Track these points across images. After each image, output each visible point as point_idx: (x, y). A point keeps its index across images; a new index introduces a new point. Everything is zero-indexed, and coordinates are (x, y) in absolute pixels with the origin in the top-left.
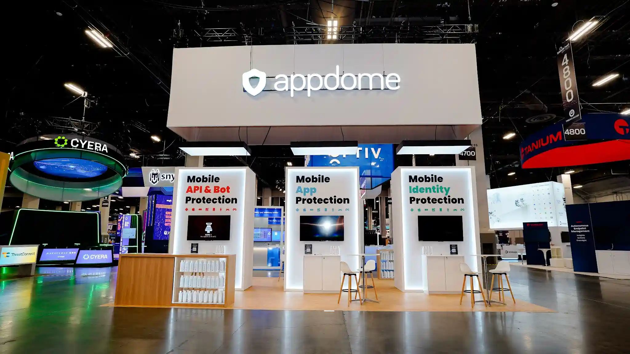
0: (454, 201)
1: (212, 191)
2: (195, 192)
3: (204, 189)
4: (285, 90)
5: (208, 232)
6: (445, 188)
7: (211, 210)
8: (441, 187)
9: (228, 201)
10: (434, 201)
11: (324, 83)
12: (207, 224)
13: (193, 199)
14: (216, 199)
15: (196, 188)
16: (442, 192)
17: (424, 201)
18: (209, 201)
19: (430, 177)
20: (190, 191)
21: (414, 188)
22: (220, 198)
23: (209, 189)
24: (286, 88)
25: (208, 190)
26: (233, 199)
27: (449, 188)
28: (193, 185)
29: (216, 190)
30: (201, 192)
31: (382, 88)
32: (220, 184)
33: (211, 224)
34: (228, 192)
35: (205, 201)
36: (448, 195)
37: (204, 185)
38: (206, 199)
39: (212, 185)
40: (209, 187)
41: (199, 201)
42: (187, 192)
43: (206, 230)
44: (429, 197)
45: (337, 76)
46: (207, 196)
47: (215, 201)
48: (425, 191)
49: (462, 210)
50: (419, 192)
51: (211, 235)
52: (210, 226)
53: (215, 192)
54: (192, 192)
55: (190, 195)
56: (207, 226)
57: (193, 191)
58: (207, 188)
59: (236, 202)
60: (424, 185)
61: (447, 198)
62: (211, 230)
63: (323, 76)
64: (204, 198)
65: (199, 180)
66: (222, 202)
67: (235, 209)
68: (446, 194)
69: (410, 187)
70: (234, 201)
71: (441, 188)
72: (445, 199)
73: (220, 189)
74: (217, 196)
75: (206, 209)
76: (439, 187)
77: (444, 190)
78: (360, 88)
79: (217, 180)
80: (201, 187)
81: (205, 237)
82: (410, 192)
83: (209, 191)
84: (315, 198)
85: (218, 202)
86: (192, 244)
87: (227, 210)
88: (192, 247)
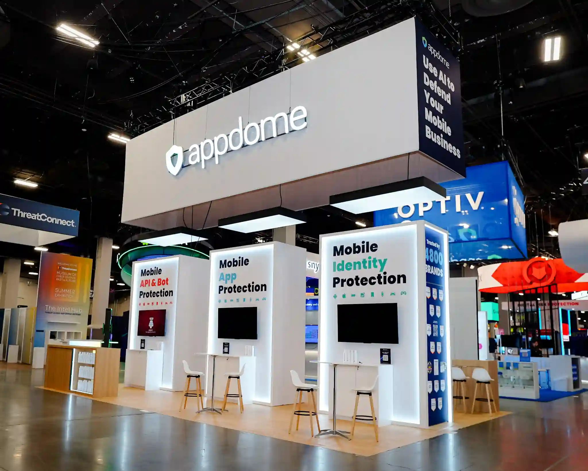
0: (392, 280)
2: (145, 286)
4: (197, 162)
5: (151, 328)
6: (380, 261)
7: (155, 304)
8: (375, 259)
9: (167, 294)
10: (364, 281)
11: (228, 144)
13: (144, 293)
15: (147, 282)
16: (376, 267)
17: (350, 282)
19: (361, 245)
20: (142, 286)
21: (339, 265)
22: (161, 292)
23: (155, 282)
24: (198, 160)
25: (153, 283)
26: (170, 292)
27: (385, 260)
28: (144, 279)
30: (149, 286)
31: (287, 131)
32: (162, 277)
33: (152, 319)
34: (167, 284)
35: (152, 295)
36: (384, 271)
37: (151, 278)
38: (152, 293)
39: (156, 278)
41: (148, 295)
42: (140, 287)
43: (149, 326)
44: (358, 276)
45: (240, 131)
46: (153, 289)
47: (158, 294)
48: (353, 267)
49: (404, 293)
50: (345, 269)
51: (152, 331)
52: (152, 321)
53: (158, 285)
55: (142, 289)
56: (150, 321)
59: (172, 295)
60: (353, 258)
61: (382, 275)
62: (153, 326)
63: (228, 135)
65: (148, 273)
66: (163, 296)
67: (171, 303)
68: (381, 271)
69: (334, 263)
71: (375, 260)
72: (379, 277)
73: (161, 282)
74: (159, 289)
75: (152, 303)
76: (372, 260)
77: (378, 264)
78: (263, 139)
79: (160, 271)
80: (150, 281)
81: (148, 332)
82: (334, 270)
83: (155, 284)
84: (235, 285)
85: (160, 296)
86: (141, 340)
87: (166, 303)
88: (141, 343)
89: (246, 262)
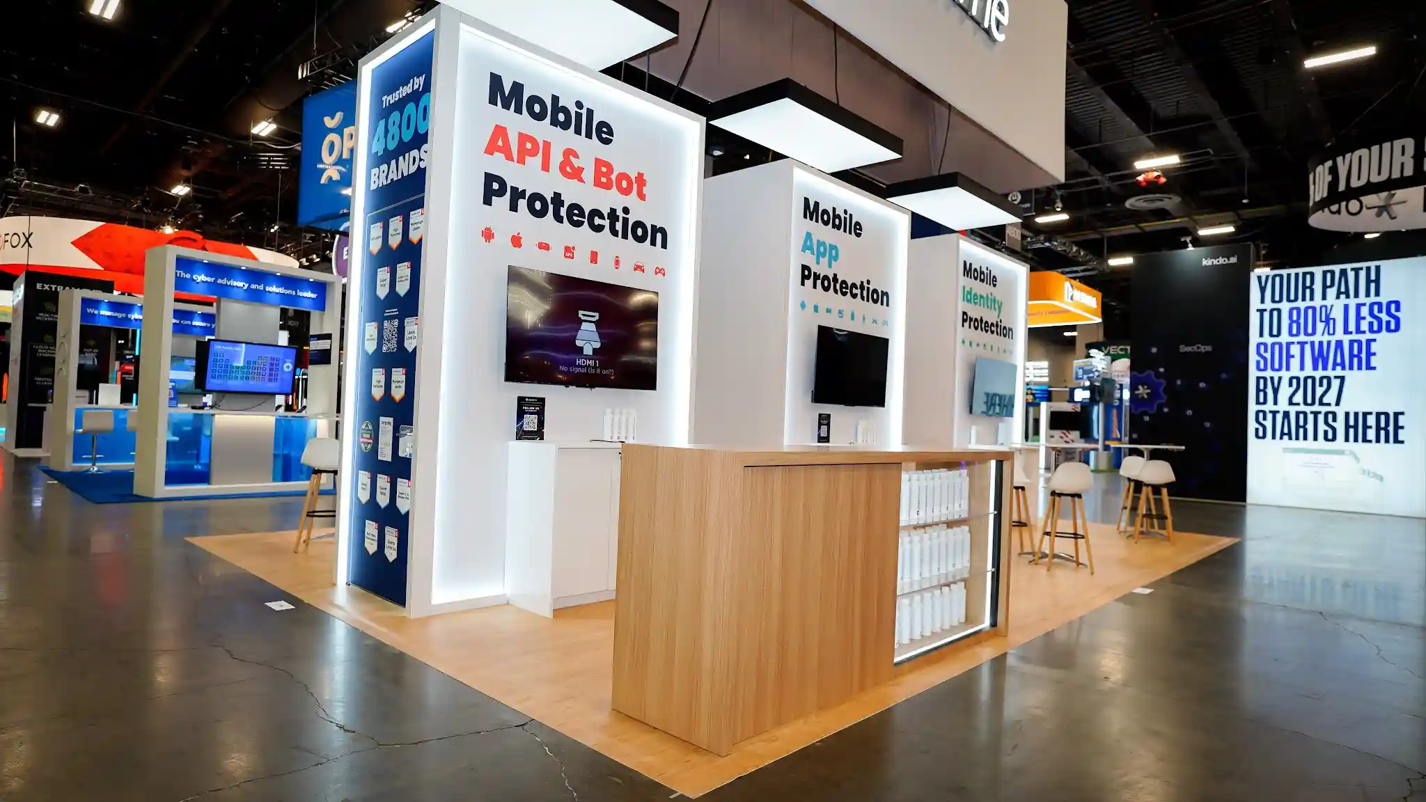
0: (1005, 332)
1: (589, 175)
2: (521, 161)
3: (556, 158)
5: (588, 351)
6: (998, 302)
7: (582, 255)
9: (640, 232)
10: (986, 326)
12: (583, 318)
13: (514, 190)
14: (601, 215)
15: (527, 146)
17: (976, 324)
18: (576, 215)
20: (500, 150)
21: (969, 292)
22: (613, 215)
23: (576, 163)
25: (572, 166)
26: (654, 229)
27: (1001, 303)
28: (518, 123)
29: (604, 175)
30: (546, 167)
31: (986, 26)
32: (619, 156)
33: (594, 320)
34: (642, 196)
35: (563, 212)
36: (999, 318)
37: (562, 140)
38: (566, 205)
39: (588, 150)
40: (576, 156)
41: (539, 205)
42: (490, 150)
43: (579, 343)
44: (982, 317)
46: (572, 193)
47: (597, 221)
48: (977, 301)
50: (971, 301)
51: (595, 363)
52: (592, 327)
53: (598, 183)
54: (509, 157)
55: (499, 165)
56: (584, 326)
57: (514, 153)
58: (571, 157)
59: (664, 245)
60: (979, 287)
61: (999, 323)
62: (597, 345)
64: (557, 200)
65: (538, 108)
66: (620, 234)
67: (660, 270)
69: (964, 288)
70: (659, 236)
71: (994, 300)
72: (997, 325)
73: (613, 177)
74: (607, 200)
75: (567, 249)
76: (992, 297)
77: (996, 305)
79: (604, 133)
80: (547, 145)
81: (579, 370)
82: (964, 300)
83: (576, 174)
84: (835, 275)
85: (607, 229)
86: (521, 400)
87: (638, 268)
88: (521, 415)
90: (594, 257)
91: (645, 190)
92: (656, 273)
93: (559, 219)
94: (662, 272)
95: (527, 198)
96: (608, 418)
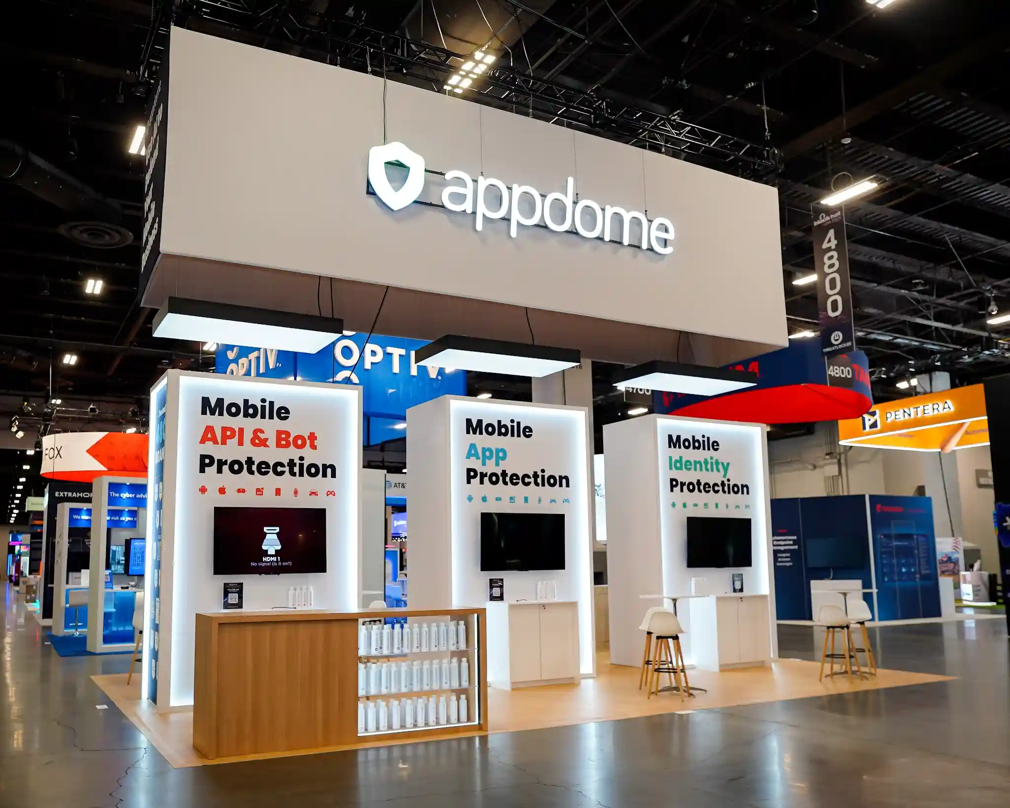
0: (736, 489)
1: (272, 442)
2: (224, 443)
3: (248, 436)
4: (466, 211)
5: (271, 551)
6: (722, 463)
7: (269, 493)
8: (717, 460)
9: (313, 471)
10: (707, 488)
11: (543, 211)
12: (267, 532)
13: (219, 461)
14: (282, 465)
15: (228, 433)
16: (718, 470)
17: (692, 487)
18: (263, 468)
19: (701, 440)
20: (209, 440)
21: (676, 461)
22: (291, 463)
23: (262, 436)
24: (468, 206)
25: (259, 438)
26: (325, 467)
27: (728, 464)
28: (219, 422)
29: (283, 440)
30: (241, 443)
31: (645, 246)
32: (292, 426)
33: (276, 532)
34: (313, 447)
35: (254, 468)
36: (727, 478)
37: (249, 425)
38: (256, 464)
39: (270, 427)
40: (262, 432)
41: (236, 467)
42: (203, 441)
43: (264, 548)
44: (699, 480)
45: (568, 201)
46: (259, 455)
47: (279, 469)
48: (693, 467)
49: (748, 507)
50: (684, 468)
51: (277, 559)
52: (275, 536)
53: (279, 445)
54: (216, 442)
55: (209, 449)
56: (268, 536)
57: (219, 439)
58: (259, 434)
59: (334, 475)
60: (691, 455)
61: (726, 482)
62: (279, 547)
63: (544, 196)
64: (250, 461)
65: (233, 410)
66: (298, 474)
67: (331, 492)
68: (725, 476)
69: (670, 458)
70: (329, 471)
71: (717, 463)
72: (723, 484)
73: (291, 439)
74: (284, 455)
75: (258, 490)
76: (714, 461)
77: (720, 467)
78: (607, 238)
79: (283, 413)
80: (241, 430)
81: (263, 565)
82: (671, 468)
83: (264, 443)
84: (504, 472)
85: (287, 473)
86: (226, 586)
87: (313, 493)
88: (226, 594)
89: (527, 432)
90: (278, 492)
91: (316, 443)
92: (328, 495)
93: (251, 472)
94: (333, 493)
95: (228, 464)
96: (291, 592)
